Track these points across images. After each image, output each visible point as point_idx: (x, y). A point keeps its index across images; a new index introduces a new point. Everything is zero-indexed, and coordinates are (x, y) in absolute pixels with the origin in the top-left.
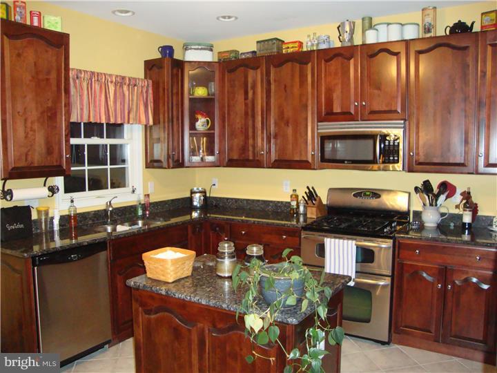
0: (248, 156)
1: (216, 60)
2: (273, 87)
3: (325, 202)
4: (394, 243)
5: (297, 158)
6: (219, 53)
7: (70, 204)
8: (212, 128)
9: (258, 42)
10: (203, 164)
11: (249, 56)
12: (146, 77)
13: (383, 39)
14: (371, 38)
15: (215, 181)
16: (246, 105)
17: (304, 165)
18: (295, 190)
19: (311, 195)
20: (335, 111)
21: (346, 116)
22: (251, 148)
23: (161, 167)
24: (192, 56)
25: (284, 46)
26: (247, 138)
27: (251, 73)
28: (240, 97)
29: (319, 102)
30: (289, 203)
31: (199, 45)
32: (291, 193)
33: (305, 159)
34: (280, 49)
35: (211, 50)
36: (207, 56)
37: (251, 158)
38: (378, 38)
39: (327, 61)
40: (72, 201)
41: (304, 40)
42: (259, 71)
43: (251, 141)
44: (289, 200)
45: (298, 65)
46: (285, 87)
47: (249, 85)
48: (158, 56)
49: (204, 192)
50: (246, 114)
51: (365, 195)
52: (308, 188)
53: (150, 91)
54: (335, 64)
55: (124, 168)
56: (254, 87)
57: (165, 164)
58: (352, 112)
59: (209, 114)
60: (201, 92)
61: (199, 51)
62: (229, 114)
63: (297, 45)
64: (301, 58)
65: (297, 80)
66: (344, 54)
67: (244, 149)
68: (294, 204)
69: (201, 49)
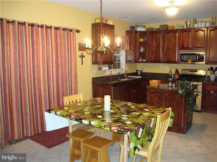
0: (157, 60)
1: (146, 31)
2: (165, 39)
3: (180, 74)
4: (203, 83)
5: (173, 60)
6: (147, 28)
7: (110, 72)
8: (145, 51)
9: (160, 26)
10: (142, 62)
11: (157, 30)
12: (126, 36)
13: (199, 26)
14: (196, 26)
15: (144, 67)
16: (157, 44)
17: (175, 62)
18: (171, 70)
19: (177, 71)
20: (185, 47)
21: (188, 48)
22: (158, 58)
23: (131, 63)
24: (139, 29)
25: (168, 27)
26: (157, 54)
27: (158, 35)
28: (155, 42)
29: (180, 44)
30: (169, 74)
31: (141, 26)
32: (170, 71)
33: (175, 61)
34: (167, 28)
35: (145, 27)
36: (143, 29)
37: (158, 60)
38: (198, 26)
39: (183, 32)
40: (111, 72)
41: (175, 25)
42: (161, 34)
43: (158, 55)
44: (169, 73)
45: (174, 33)
46: (169, 39)
47: (158, 39)
48: (130, 29)
49: (141, 71)
50: (157, 47)
51: (193, 71)
52: (176, 69)
53: (128, 40)
54: (185, 33)
55: (119, 63)
56: (159, 39)
57: (133, 62)
58: (190, 47)
59: (144, 47)
60: (142, 40)
61: (141, 28)
62: (151, 47)
63: (173, 27)
64: (174, 31)
65: (173, 37)
66: (188, 30)
67: (156, 57)
68: (170, 74)
69: (142, 27)
